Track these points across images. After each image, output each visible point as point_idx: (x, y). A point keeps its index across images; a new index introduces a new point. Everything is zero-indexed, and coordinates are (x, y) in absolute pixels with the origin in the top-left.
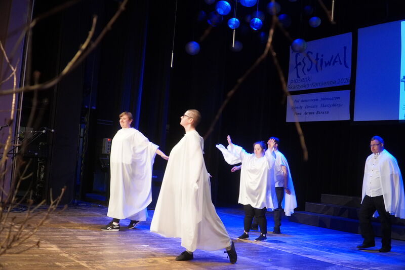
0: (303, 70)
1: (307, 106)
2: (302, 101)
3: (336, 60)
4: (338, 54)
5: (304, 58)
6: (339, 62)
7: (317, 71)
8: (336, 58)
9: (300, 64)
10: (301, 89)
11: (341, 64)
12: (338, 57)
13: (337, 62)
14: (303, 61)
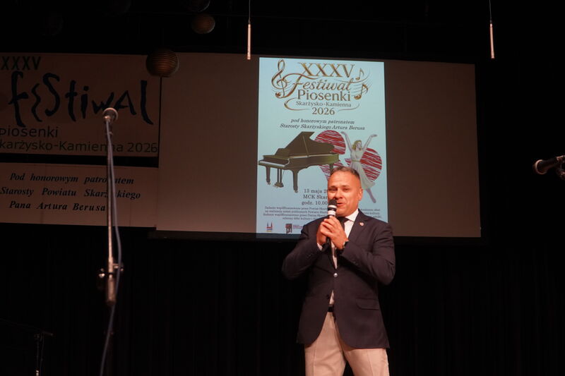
0: (33, 111)
1: (45, 190)
2: (33, 177)
3: (123, 104)
4: (127, 93)
5: (37, 85)
6: (128, 109)
7: (74, 119)
8: (122, 99)
9: (24, 96)
10: (31, 151)
11: (133, 112)
12: (126, 98)
13: (123, 107)
14: (34, 91)
